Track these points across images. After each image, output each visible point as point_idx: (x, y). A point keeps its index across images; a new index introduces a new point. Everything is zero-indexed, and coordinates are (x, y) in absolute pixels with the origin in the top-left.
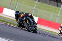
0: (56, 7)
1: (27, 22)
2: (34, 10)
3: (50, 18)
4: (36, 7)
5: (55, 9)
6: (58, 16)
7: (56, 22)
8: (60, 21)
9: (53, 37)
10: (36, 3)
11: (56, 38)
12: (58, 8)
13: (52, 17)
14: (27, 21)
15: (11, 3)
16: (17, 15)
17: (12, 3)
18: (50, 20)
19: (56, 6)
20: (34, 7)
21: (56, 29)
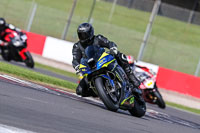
2: (145, 42)
3: (196, 68)
4: (152, 33)
10: (151, 20)
15: (69, 22)
17: (73, 19)
18: (196, 75)
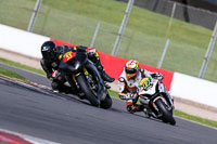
1: (85, 76)
4: (44, 2)
5: (110, 8)
6: (120, 32)
14: (86, 73)
16: (51, 55)
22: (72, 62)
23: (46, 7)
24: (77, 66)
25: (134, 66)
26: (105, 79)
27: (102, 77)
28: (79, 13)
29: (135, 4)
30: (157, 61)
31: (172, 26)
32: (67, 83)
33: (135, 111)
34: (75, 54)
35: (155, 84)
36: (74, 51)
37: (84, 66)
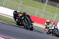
0: (41, 4)
2: (20, 6)
3: (35, 14)
4: (22, 3)
6: (43, 12)
7: (41, 17)
8: (45, 17)
9: (39, 32)
11: (41, 33)
12: (43, 4)
13: (37, 12)
14: (25, 20)
19: (41, 2)
20: (20, 3)
21: (41, 24)
22: (21, 17)
23: (23, 5)
24: (23, 18)
25: (48, 21)
26: (31, 22)
27: (31, 21)
28: (32, 6)
29: (47, 4)
30: (53, 19)
31: (57, 10)
32: (20, 23)
33: (49, 34)
34: (22, 15)
35: (54, 26)
36: (22, 14)
37: (25, 18)
